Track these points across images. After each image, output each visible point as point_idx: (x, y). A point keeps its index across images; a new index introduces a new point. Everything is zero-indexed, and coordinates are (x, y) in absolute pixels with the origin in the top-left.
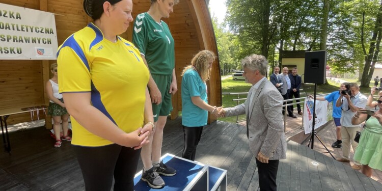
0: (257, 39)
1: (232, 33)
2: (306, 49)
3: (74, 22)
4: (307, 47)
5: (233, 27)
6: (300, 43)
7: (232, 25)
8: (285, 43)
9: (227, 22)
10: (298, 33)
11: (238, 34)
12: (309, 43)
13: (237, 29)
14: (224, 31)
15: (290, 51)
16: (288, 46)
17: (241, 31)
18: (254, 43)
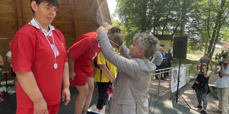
0: (137, 26)
1: (120, 21)
2: (171, 34)
3: (6, 10)
4: (172, 32)
5: (121, 17)
6: (167, 30)
7: (120, 16)
8: (157, 29)
9: (117, 13)
10: (166, 23)
11: (124, 22)
12: (173, 30)
13: (124, 18)
14: (114, 20)
15: (160, 35)
16: (159, 32)
17: (127, 20)
18: (135, 29)
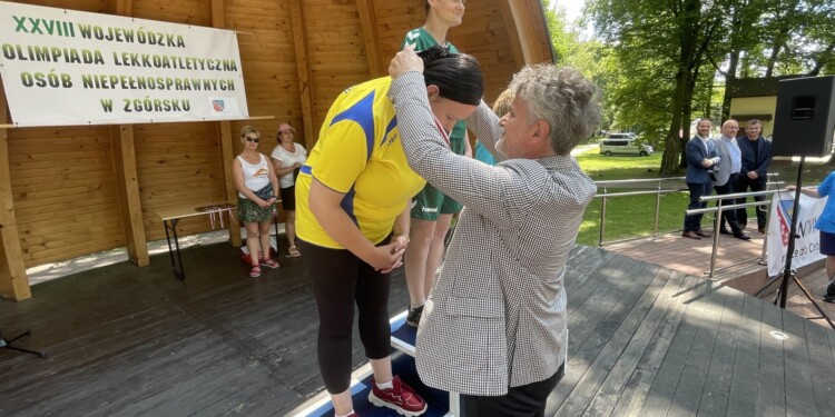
0: (666, 53)
1: (601, 41)
2: (805, 71)
4: (809, 66)
5: (604, 28)
6: (789, 57)
7: (602, 22)
8: (745, 60)
9: (590, 16)
10: (785, 30)
11: (617, 43)
12: (813, 55)
13: (615, 31)
14: (581, 39)
15: (758, 80)
16: (752, 67)
17: (625, 35)
18: (657, 63)
